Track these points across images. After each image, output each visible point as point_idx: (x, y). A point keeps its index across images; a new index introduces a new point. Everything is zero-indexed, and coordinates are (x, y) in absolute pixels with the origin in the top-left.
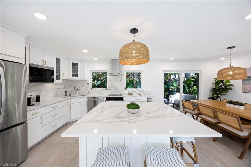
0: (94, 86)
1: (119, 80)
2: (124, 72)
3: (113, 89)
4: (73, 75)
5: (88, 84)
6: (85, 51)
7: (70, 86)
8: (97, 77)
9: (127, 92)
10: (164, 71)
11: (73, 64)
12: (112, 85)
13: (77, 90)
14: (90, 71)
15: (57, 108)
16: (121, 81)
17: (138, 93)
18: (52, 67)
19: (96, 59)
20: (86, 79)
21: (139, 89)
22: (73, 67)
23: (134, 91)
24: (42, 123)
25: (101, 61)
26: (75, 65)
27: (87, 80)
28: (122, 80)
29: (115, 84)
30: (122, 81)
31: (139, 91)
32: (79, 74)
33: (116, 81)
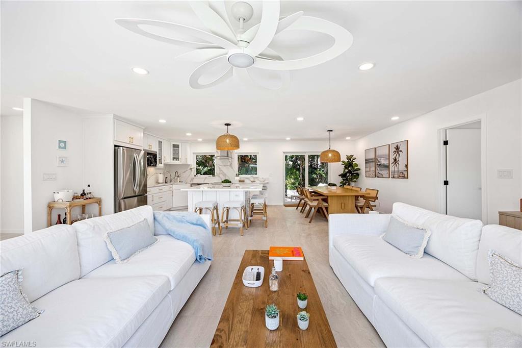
0: (198, 172)
1: (229, 164)
2: (235, 154)
3: (221, 175)
4: (174, 159)
5: (191, 169)
6: (189, 134)
7: (169, 172)
8: (204, 161)
9: (238, 178)
10: (284, 153)
11: (174, 146)
12: (220, 170)
13: (178, 177)
14: (194, 153)
15: (162, 191)
16: (231, 165)
17: (252, 180)
18: (156, 150)
19: (200, 140)
20: (189, 163)
21: (254, 176)
22: (173, 150)
23: (247, 178)
24: (153, 201)
25: (206, 141)
26: (176, 146)
27: (189, 165)
28: (233, 164)
29: (225, 170)
30: (233, 166)
31: (254, 178)
32: (180, 157)
33: (225, 166)
